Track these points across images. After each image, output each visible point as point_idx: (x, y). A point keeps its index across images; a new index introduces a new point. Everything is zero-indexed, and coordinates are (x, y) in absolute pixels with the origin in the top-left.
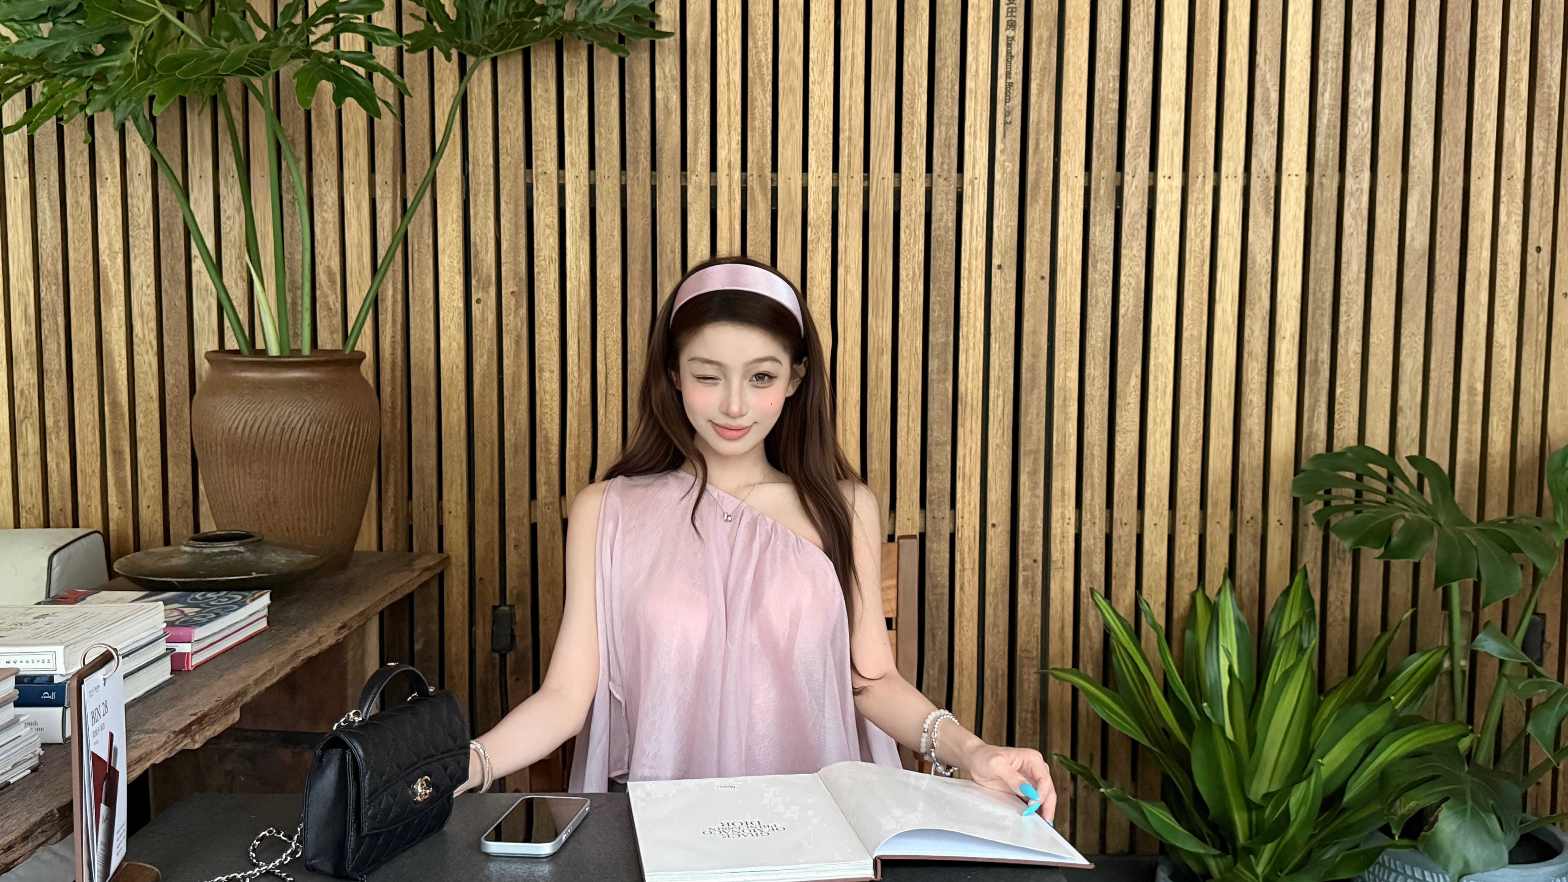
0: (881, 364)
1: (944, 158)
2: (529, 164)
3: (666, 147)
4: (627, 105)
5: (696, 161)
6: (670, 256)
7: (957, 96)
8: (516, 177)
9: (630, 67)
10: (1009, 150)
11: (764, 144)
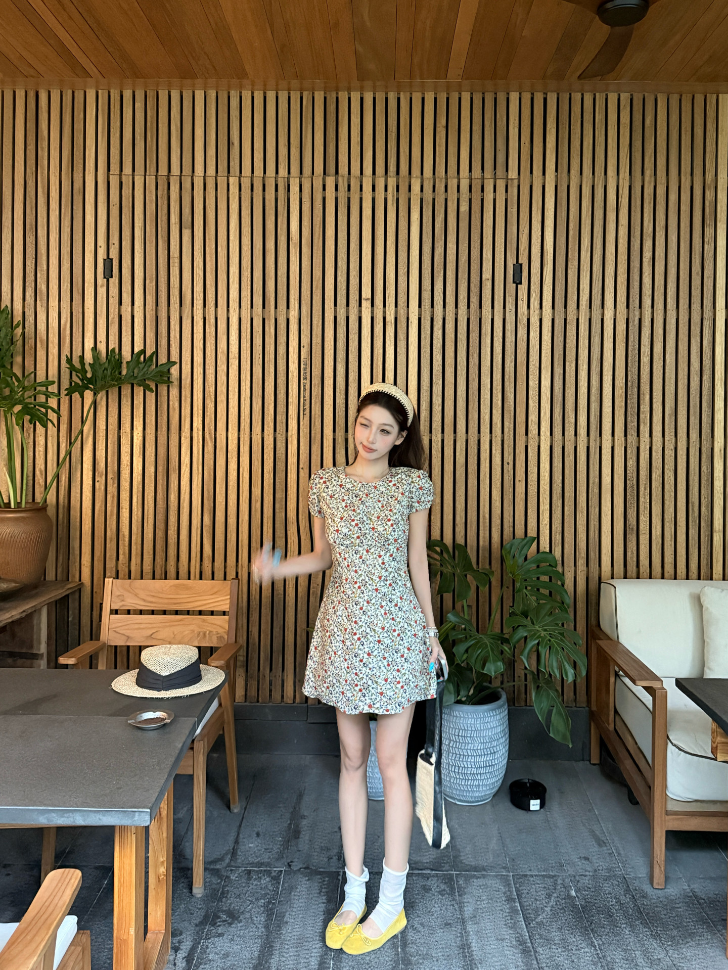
0: (257, 506)
1: (281, 427)
2: (119, 428)
3: (173, 422)
4: (158, 407)
5: (185, 427)
6: (174, 464)
7: (285, 404)
8: (114, 433)
9: (160, 393)
10: (305, 425)
11: (211, 421)
